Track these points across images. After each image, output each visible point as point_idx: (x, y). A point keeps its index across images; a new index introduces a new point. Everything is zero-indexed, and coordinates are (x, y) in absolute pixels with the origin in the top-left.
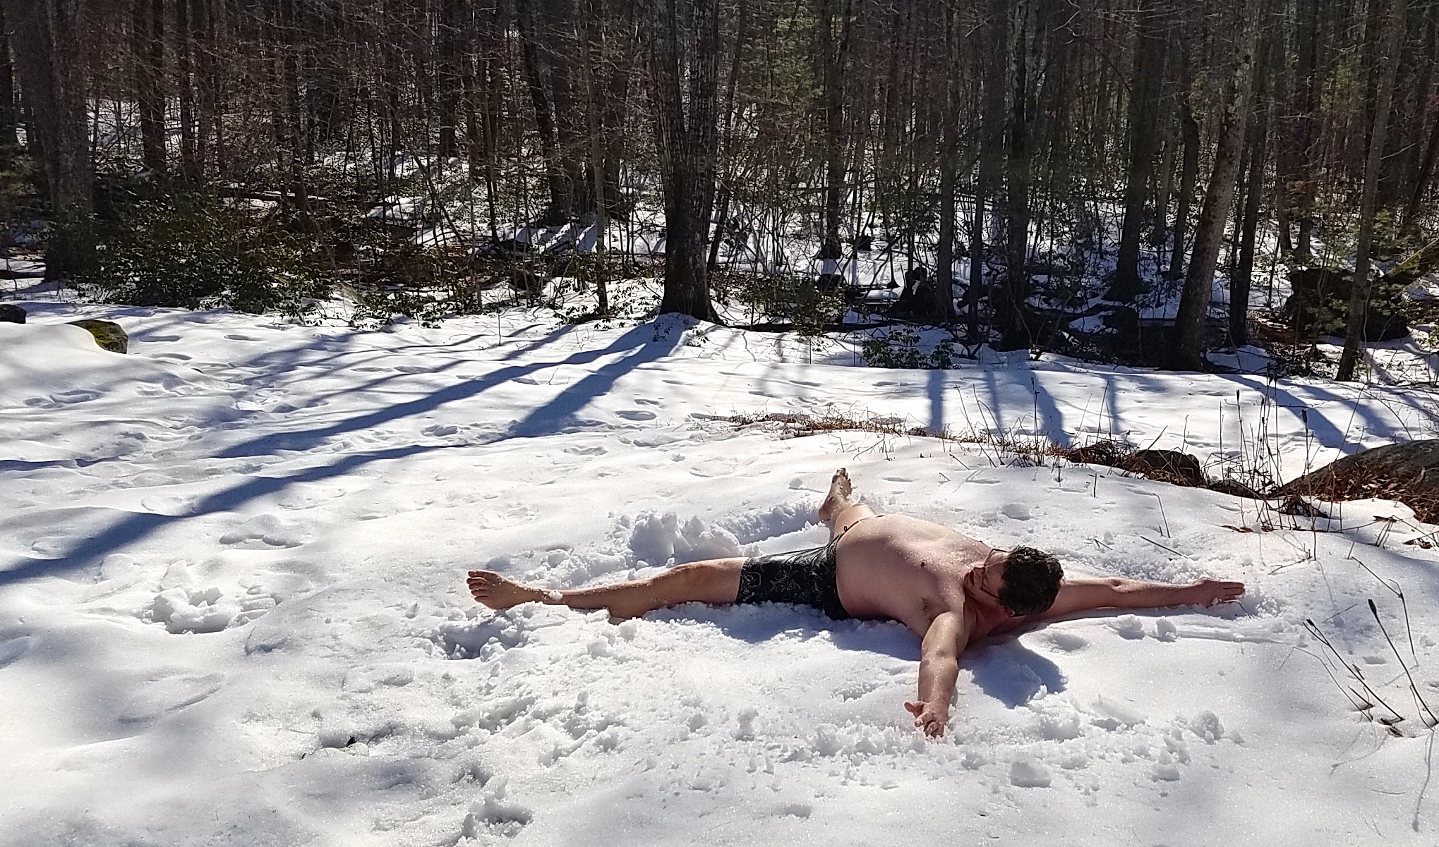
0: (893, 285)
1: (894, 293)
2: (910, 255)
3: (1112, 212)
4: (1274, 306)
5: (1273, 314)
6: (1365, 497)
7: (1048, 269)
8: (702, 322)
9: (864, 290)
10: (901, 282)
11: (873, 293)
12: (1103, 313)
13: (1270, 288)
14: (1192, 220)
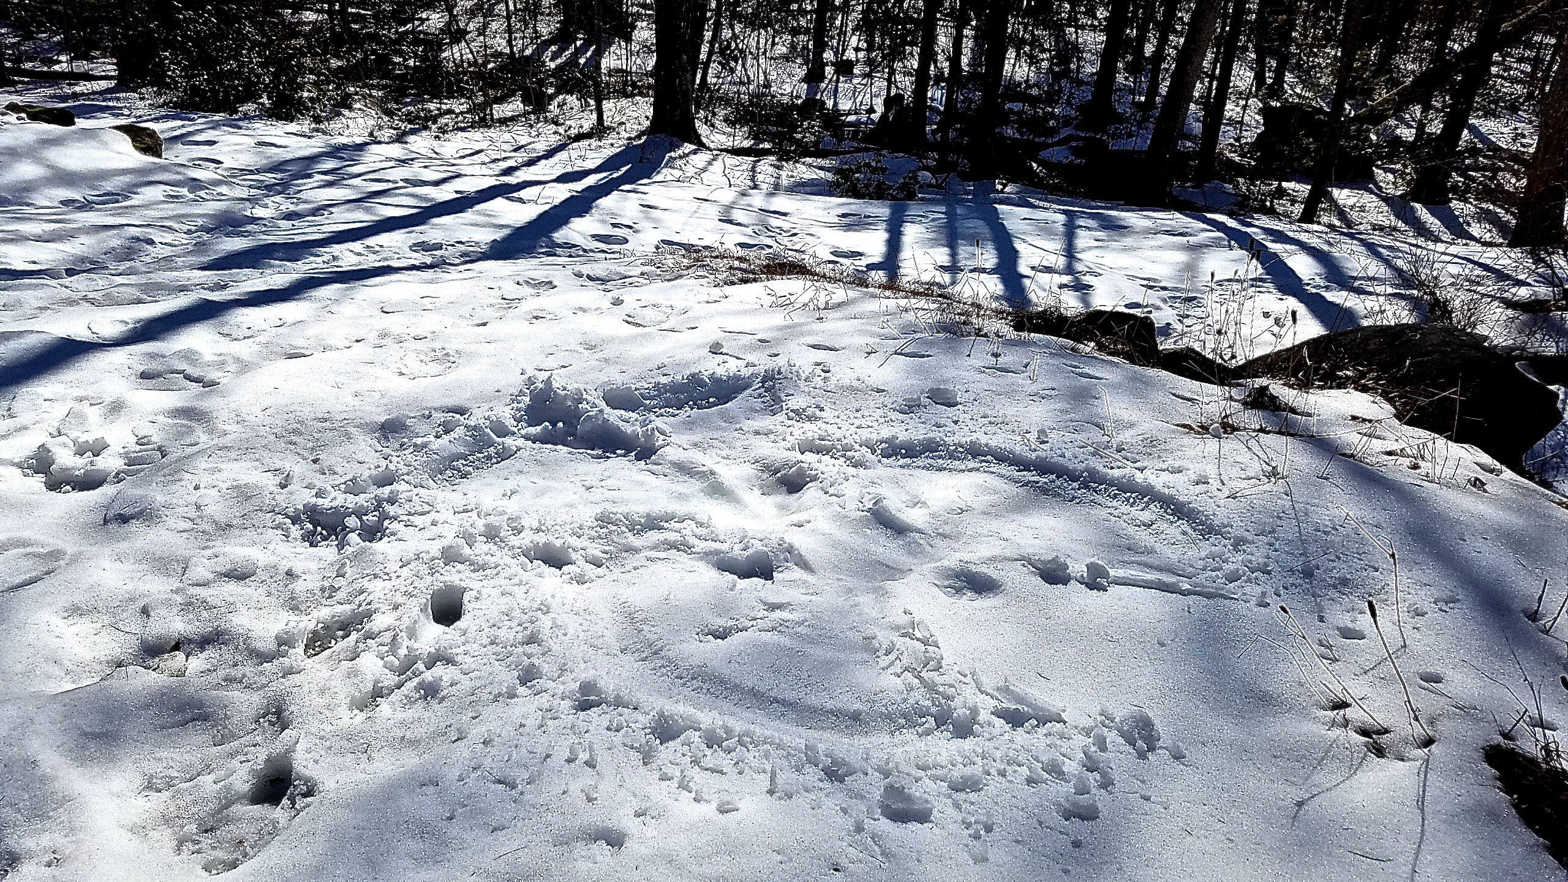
0: (871, 110)
1: (872, 119)
2: (889, 81)
3: (1092, 40)
4: (1244, 141)
5: (1242, 149)
6: (1339, 387)
7: (1024, 97)
8: (686, 144)
9: (843, 115)
10: (880, 109)
11: (852, 118)
12: (1074, 144)
13: (1241, 123)
14: (1171, 50)
